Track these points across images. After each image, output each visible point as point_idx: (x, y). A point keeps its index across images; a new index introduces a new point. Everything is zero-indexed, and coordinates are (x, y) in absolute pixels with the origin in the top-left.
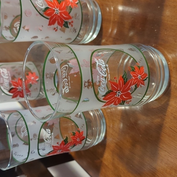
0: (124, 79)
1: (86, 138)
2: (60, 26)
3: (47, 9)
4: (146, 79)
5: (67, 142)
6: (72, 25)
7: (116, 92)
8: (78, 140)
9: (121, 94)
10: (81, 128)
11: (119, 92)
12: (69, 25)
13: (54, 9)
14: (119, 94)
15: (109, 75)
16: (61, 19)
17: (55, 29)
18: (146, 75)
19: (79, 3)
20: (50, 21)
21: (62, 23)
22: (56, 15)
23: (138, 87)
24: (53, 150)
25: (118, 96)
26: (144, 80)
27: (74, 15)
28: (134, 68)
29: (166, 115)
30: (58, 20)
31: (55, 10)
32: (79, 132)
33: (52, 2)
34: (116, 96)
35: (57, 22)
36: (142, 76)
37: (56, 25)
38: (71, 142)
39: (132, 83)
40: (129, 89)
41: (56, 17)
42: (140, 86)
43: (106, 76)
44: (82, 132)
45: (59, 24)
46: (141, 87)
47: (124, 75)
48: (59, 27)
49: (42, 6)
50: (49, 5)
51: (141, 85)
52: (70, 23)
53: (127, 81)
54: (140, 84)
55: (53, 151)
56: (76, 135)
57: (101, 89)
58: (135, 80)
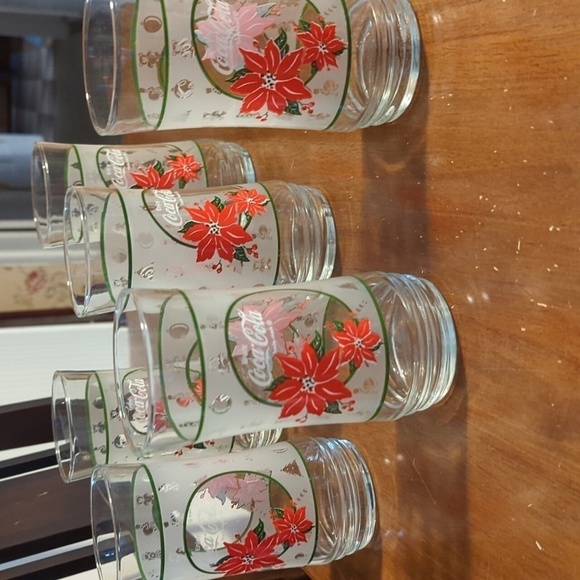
0: (316, 350)
1: (314, 524)
2: (225, 259)
3: (189, 226)
4: (378, 348)
5: (264, 534)
6: (256, 255)
7: (301, 381)
8: (294, 530)
9: (316, 383)
10: (299, 500)
11: (308, 378)
12: (248, 255)
13: (206, 224)
14: (309, 384)
15: (274, 342)
16: (227, 245)
17: (214, 267)
18: (378, 338)
19: (270, 203)
20: (199, 252)
21: (231, 251)
22: (212, 235)
23: (359, 365)
24: (228, 554)
25: (310, 389)
26: (373, 350)
27: (257, 232)
28: (342, 324)
29: (468, 435)
30: (219, 246)
31: (210, 225)
32: (295, 509)
33: (204, 209)
34: (302, 390)
35: (216, 251)
36: (367, 339)
37: (216, 258)
38: (276, 536)
39: (340, 357)
40: (333, 371)
41: (213, 241)
42: (363, 364)
43: (265, 344)
44: (303, 509)
45: (222, 255)
46: (367, 365)
47: (314, 341)
48: (225, 262)
49: (178, 221)
50: (195, 217)
51: (368, 361)
52: (249, 250)
53: (326, 354)
54: (364, 359)
55: (228, 557)
56: (286, 516)
57: (256, 374)
58: (346, 350)
